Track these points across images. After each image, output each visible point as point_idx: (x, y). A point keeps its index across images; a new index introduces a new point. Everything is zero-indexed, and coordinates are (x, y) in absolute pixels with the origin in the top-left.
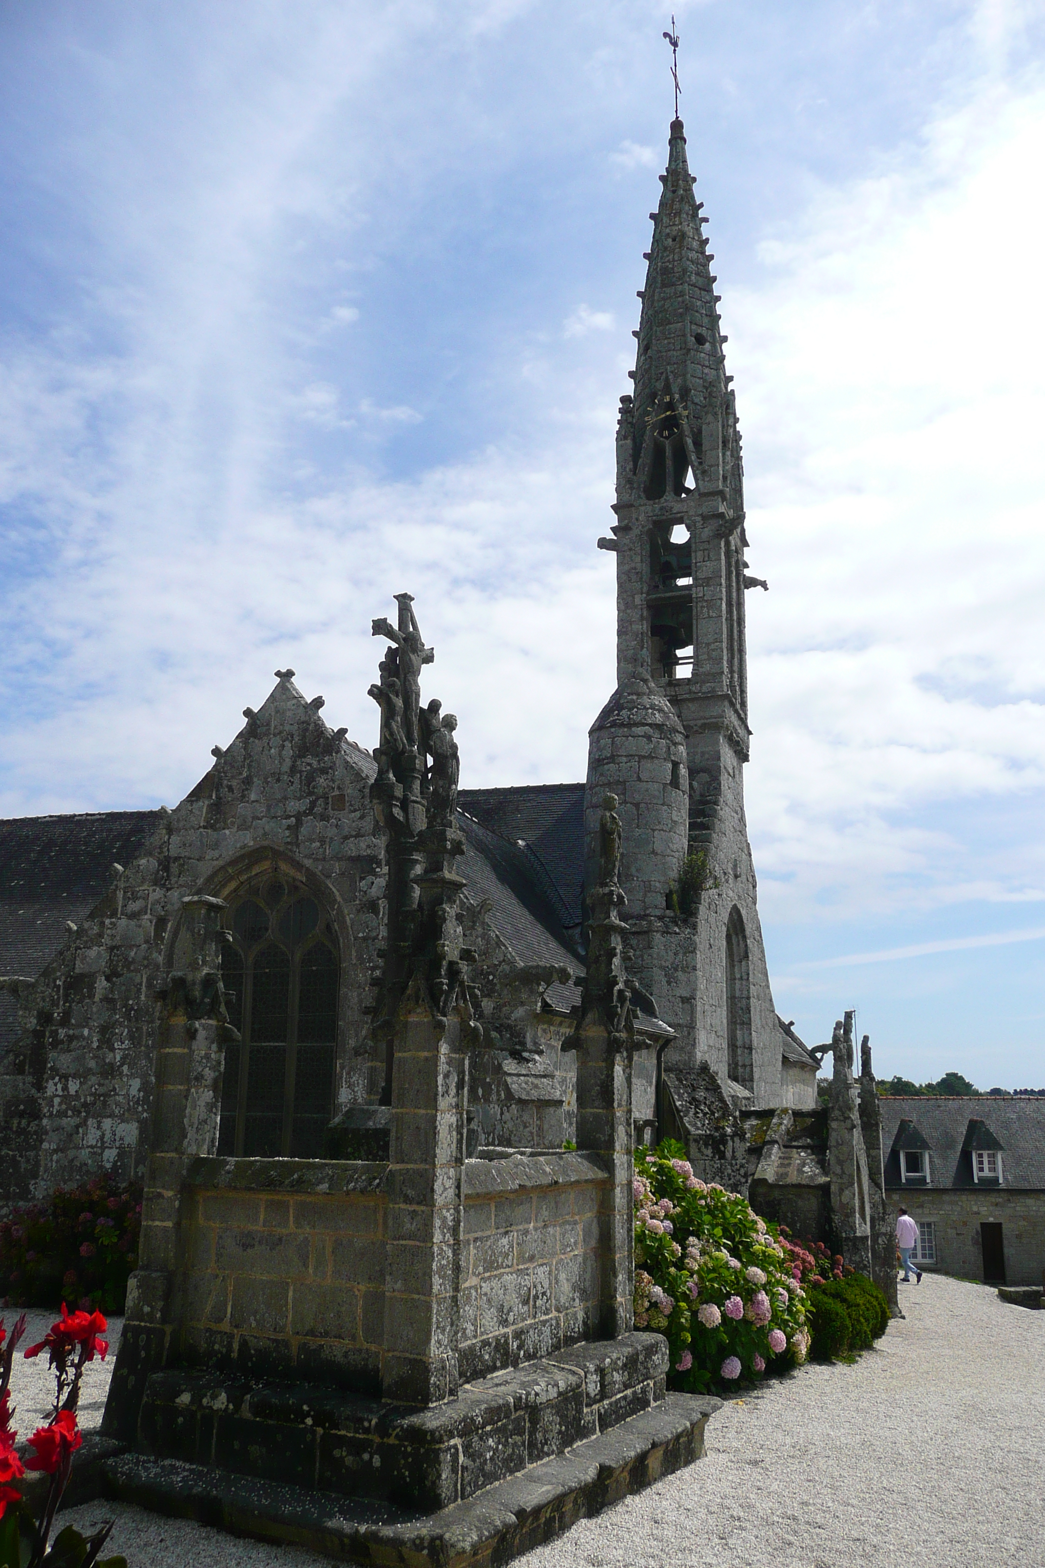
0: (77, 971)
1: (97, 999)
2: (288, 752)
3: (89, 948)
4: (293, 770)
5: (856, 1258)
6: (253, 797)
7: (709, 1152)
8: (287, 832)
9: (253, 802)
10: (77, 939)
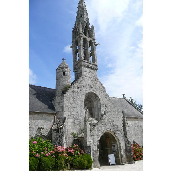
5: (88, 151)
7: (56, 132)
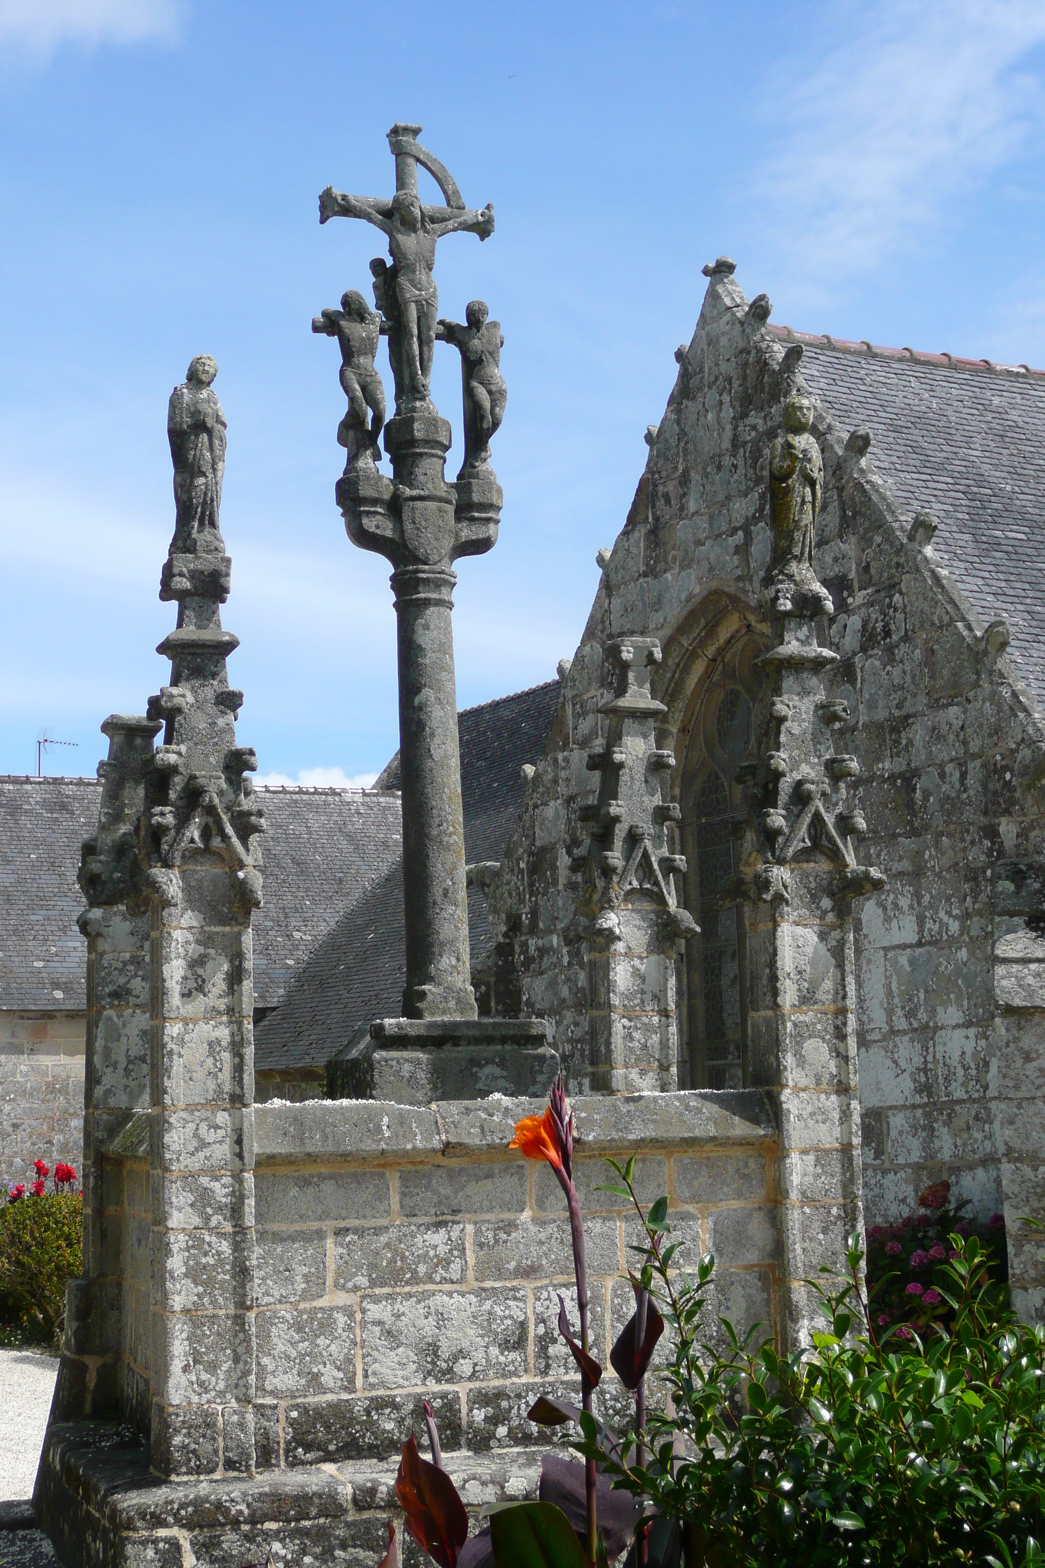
0: (538, 843)
1: (560, 887)
2: (728, 413)
3: (545, 804)
4: (736, 442)
6: (692, 506)
8: (735, 557)
9: (693, 515)
10: (533, 791)
